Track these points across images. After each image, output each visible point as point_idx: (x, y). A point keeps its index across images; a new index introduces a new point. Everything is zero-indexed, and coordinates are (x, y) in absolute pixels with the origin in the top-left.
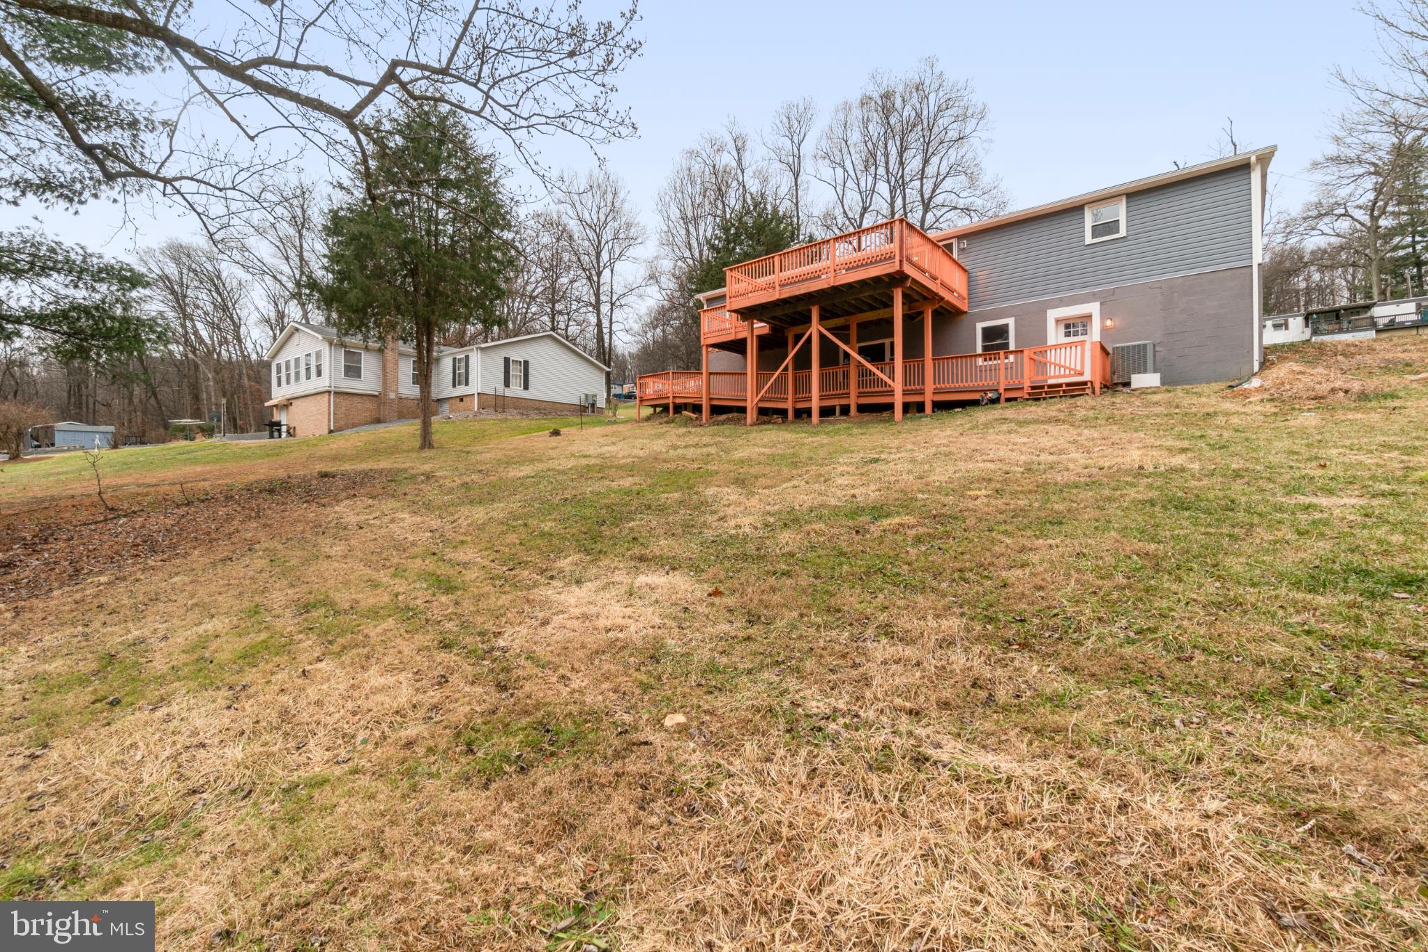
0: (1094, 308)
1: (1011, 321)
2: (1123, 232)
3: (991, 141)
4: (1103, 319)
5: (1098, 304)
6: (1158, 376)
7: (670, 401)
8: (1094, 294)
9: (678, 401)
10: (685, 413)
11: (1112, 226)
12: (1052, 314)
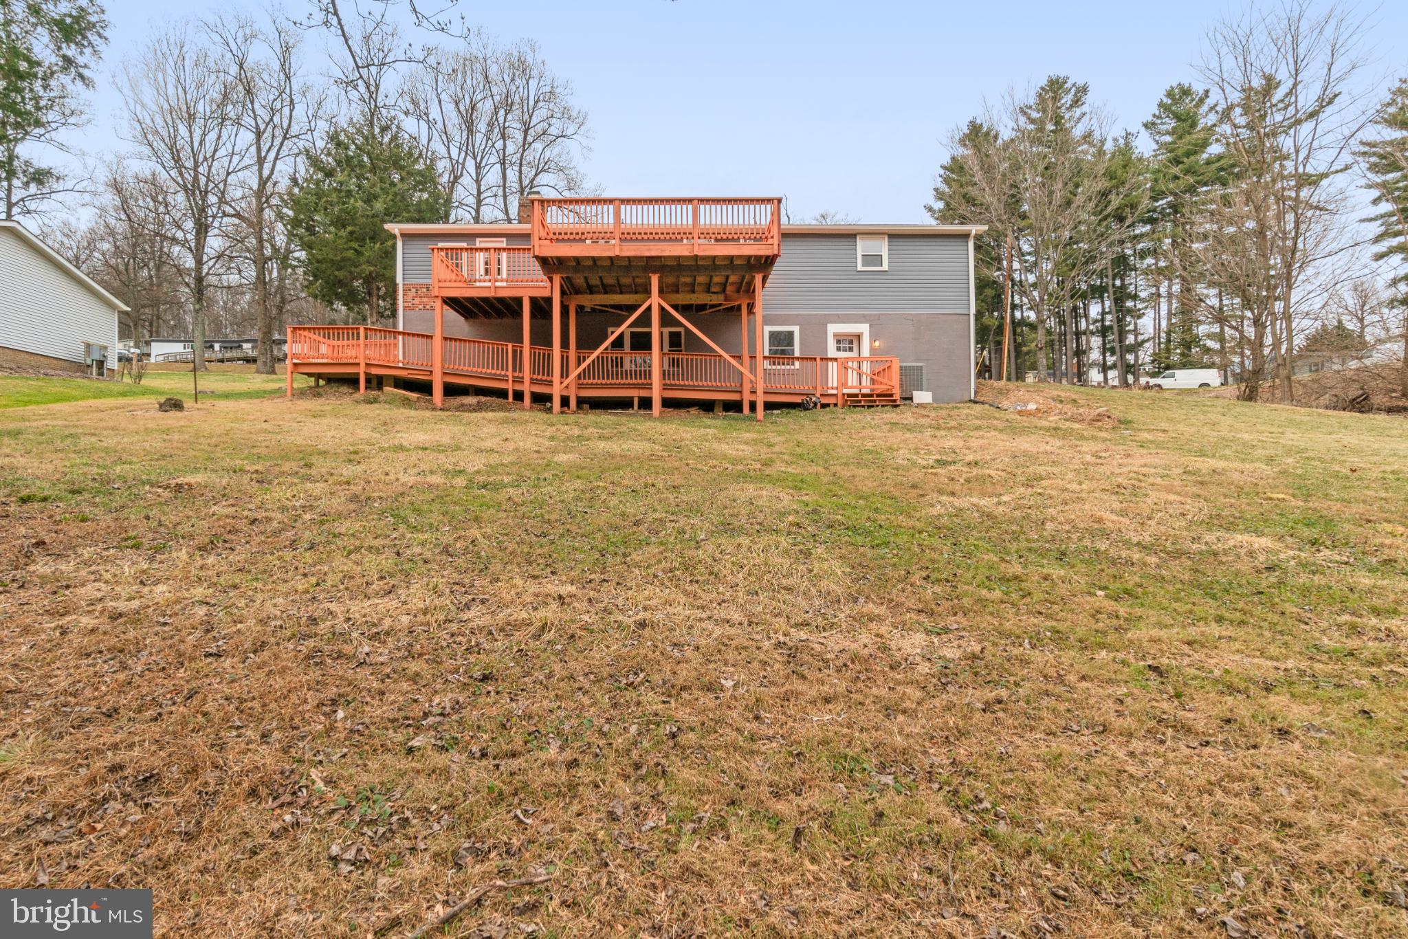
0: (863, 328)
1: (796, 329)
2: (885, 267)
3: (590, 149)
4: (873, 340)
5: (867, 326)
6: (930, 394)
7: (362, 370)
8: (864, 316)
9: (375, 371)
10: (387, 389)
11: (877, 259)
12: (833, 329)
